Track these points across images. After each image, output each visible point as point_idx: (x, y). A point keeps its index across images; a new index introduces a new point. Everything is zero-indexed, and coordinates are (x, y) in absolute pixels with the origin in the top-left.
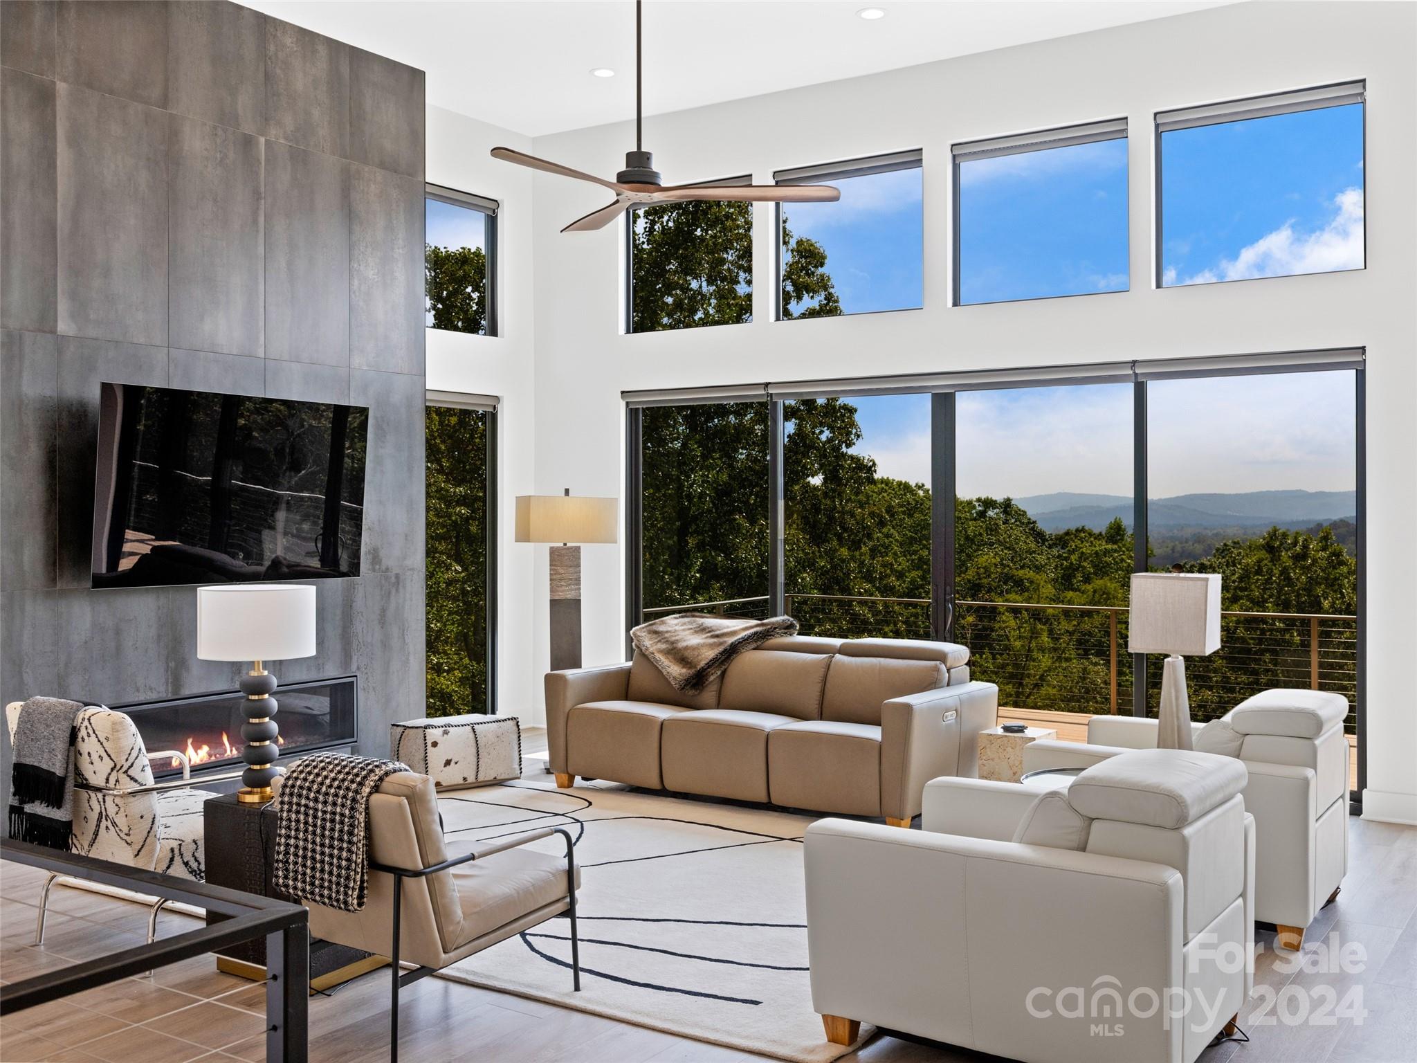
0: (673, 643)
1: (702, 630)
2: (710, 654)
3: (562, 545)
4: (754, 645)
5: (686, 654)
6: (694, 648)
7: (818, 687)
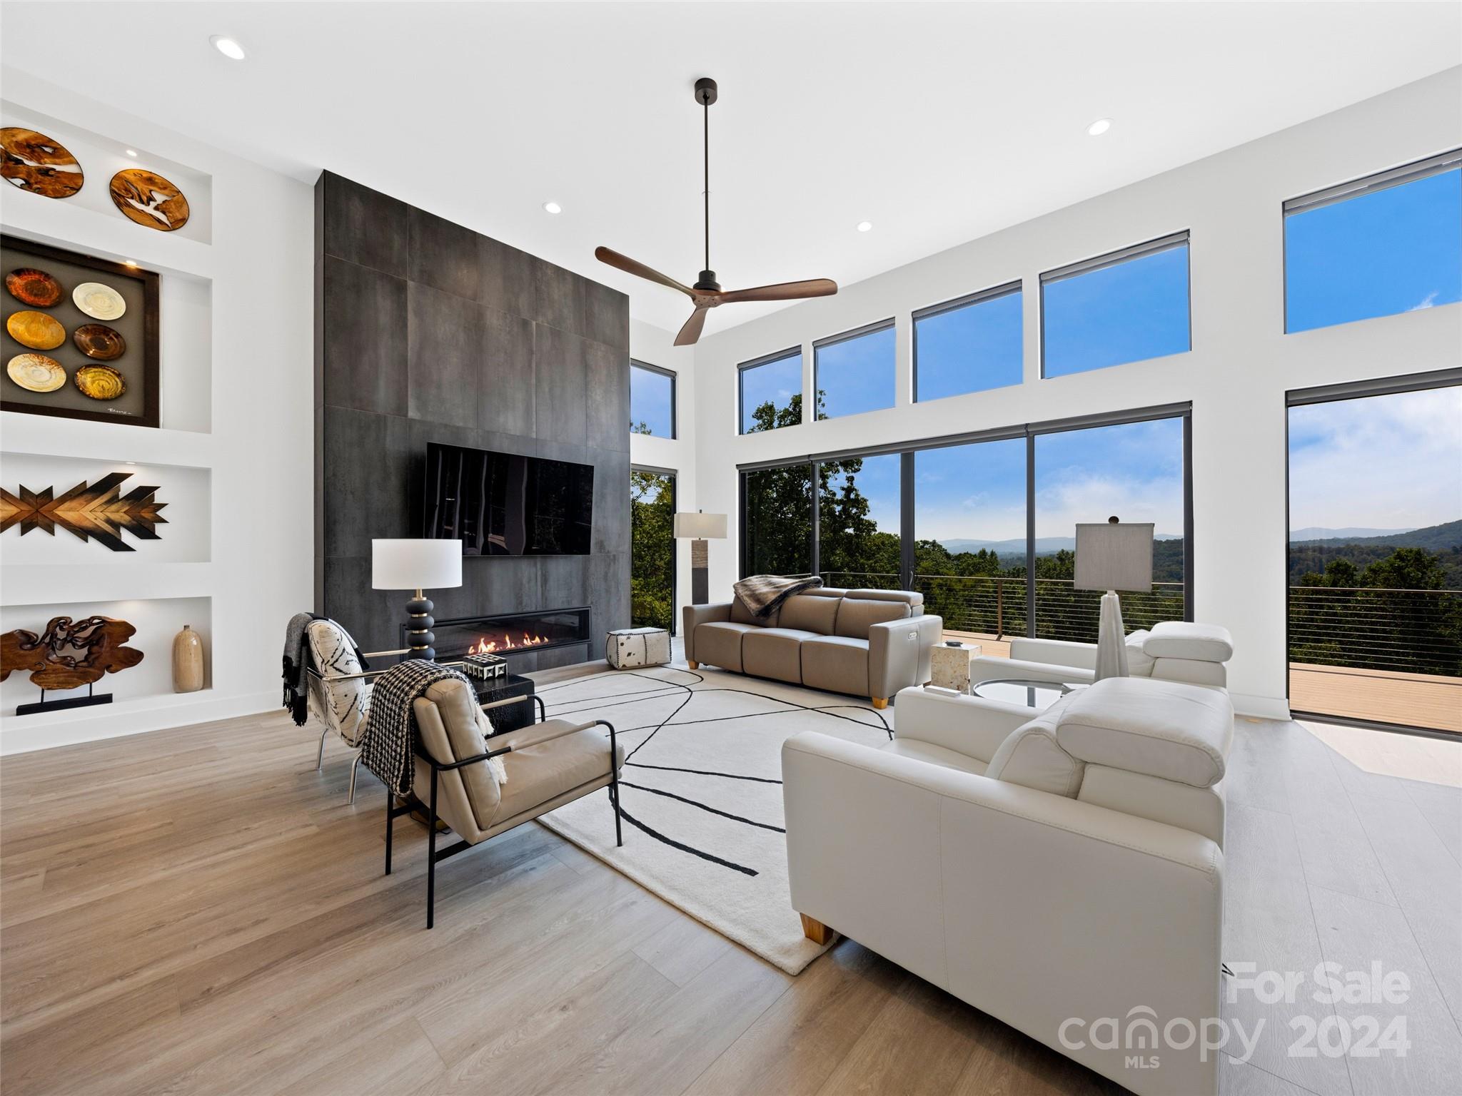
0: (753, 591)
1: (770, 584)
2: (773, 597)
3: (698, 539)
4: (798, 592)
5: (761, 597)
6: (764, 594)
7: (833, 616)
